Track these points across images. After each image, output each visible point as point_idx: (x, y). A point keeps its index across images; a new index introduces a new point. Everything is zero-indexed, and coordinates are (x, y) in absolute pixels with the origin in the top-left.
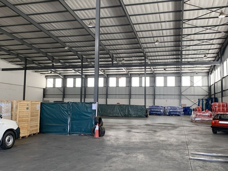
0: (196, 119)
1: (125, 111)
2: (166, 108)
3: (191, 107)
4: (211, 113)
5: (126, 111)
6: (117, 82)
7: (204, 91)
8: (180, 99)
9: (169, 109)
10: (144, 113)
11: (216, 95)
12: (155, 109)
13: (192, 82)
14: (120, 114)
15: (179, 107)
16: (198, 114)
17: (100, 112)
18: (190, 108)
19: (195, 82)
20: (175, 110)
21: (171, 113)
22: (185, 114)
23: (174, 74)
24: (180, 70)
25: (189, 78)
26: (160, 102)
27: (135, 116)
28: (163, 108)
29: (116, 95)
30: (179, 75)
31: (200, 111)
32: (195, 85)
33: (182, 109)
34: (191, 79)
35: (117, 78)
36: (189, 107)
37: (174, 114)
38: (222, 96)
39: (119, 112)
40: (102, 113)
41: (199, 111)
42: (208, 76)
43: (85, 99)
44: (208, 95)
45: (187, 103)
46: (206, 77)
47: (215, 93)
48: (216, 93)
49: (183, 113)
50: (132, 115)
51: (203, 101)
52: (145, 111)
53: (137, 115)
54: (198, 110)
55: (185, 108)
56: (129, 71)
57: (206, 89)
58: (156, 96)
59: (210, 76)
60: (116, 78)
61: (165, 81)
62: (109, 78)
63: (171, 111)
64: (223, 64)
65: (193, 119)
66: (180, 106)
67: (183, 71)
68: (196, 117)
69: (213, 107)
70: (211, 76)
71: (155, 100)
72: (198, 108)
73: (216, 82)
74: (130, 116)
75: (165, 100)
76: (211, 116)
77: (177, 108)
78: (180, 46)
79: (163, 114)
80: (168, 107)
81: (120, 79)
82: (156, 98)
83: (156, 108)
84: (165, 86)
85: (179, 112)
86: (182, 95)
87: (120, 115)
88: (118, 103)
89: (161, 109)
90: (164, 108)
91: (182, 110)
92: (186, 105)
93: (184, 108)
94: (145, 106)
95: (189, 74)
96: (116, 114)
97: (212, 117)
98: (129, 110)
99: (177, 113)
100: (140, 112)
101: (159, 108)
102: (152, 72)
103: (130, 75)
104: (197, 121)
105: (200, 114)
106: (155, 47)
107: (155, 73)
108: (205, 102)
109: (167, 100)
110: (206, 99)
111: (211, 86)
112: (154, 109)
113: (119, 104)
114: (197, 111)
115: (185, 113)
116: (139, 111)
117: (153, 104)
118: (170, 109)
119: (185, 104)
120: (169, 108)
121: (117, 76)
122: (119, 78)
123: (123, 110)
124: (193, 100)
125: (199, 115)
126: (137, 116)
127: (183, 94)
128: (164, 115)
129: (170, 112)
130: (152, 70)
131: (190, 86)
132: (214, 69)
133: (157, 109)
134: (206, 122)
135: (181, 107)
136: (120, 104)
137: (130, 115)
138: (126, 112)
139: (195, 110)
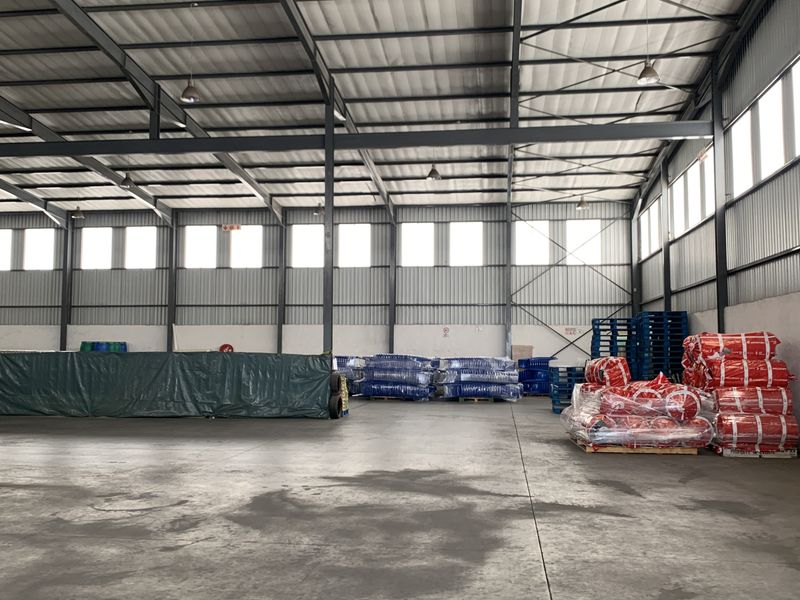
0: (603, 435)
1: (218, 385)
2: (443, 367)
3: (552, 358)
4: (690, 398)
5: (223, 385)
6: (224, 247)
7: (609, 288)
8: (506, 323)
9: (453, 369)
10: (318, 395)
11: (674, 299)
12: (392, 370)
13: (557, 244)
14: (190, 405)
15: (498, 362)
16: (616, 401)
17: (85, 396)
18: (552, 364)
19: (570, 247)
20: (483, 372)
21: (467, 389)
22: (527, 392)
23: (478, 213)
24: (506, 187)
25: (544, 226)
26: (418, 340)
27: (275, 412)
28: (429, 366)
29: (215, 311)
30: (500, 215)
31: (620, 382)
32: (569, 261)
33: (513, 368)
34: (553, 231)
35: (219, 226)
36: (546, 360)
37: (476, 394)
38: (723, 302)
39: (186, 394)
40: (92, 401)
41: (616, 381)
42: (630, 219)
43: (70, 328)
44: (628, 305)
45: (535, 340)
46: (621, 225)
47: (669, 293)
48: (677, 293)
49: (519, 387)
50: (256, 408)
51: (615, 332)
52: (324, 386)
53: (281, 410)
54: (607, 377)
55: (527, 362)
56: (272, 195)
57: (620, 275)
58: (398, 309)
59: (638, 219)
60: (215, 227)
61: (442, 244)
62: (184, 226)
63: (464, 377)
64: (727, 132)
65: (583, 433)
66: (505, 356)
67: (519, 197)
68: (602, 424)
69: (700, 357)
70: (644, 217)
71: (397, 328)
72: (608, 366)
73: (676, 237)
74: (243, 413)
75: (440, 328)
76: (690, 412)
77: (494, 366)
78: (511, 29)
79: (425, 396)
80: (450, 361)
81: (234, 233)
82: (399, 318)
83: (397, 364)
84: (441, 266)
85: (502, 384)
86: (515, 305)
87: (193, 411)
88: (225, 346)
89: (418, 370)
90: (436, 363)
91: (516, 372)
92: (531, 348)
93: (520, 362)
94: (326, 358)
95: (545, 210)
96: (171, 404)
97: (698, 418)
98: (240, 380)
99: (493, 389)
100: (299, 388)
101: (409, 365)
102: (379, 201)
103: (279, 216)
104: (604, 445)
105: (627, 405)
106: (374, 29)
107: (397, 208)
108: (622, 336)
109: (446, 330)
110: (629, 320)
111: (640, 265)
112: (385, 370)
113: (231, 348)
114: (601, 383)
115: (525, 388)
116: (295, 385)
117: (387, 347)
118: (459, 371)
119: (526, 344)
120: (456, 365)
121: (224, 219)
122: (232, 228)
123: (207, 380)
124: (561, 330)
125: (621, 412)
126: (285, 413)
127: (517, 299)
128: (431, 399)
129: (459, 383)
130: (377, 185)
131: (550, 266)
132: (667, 176)
133: (399, 371)
134: (658, 451)
135: (507, 359)
136: (236, 350)
137: (247, 407)
138: (222, 392)
139: (592, 381)
